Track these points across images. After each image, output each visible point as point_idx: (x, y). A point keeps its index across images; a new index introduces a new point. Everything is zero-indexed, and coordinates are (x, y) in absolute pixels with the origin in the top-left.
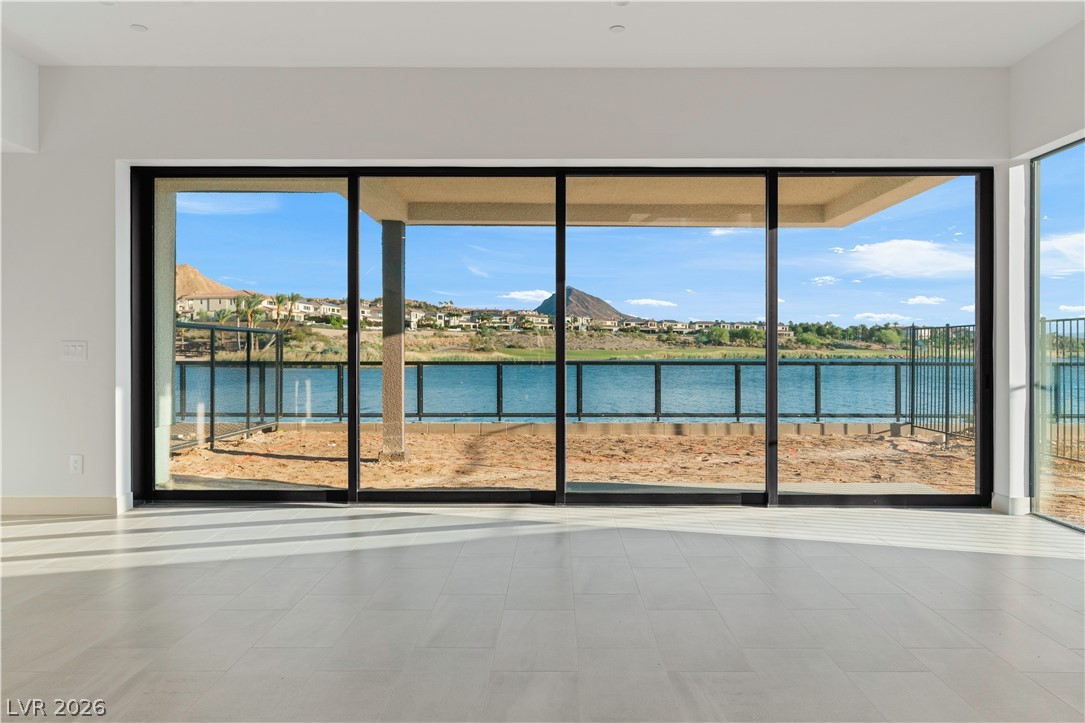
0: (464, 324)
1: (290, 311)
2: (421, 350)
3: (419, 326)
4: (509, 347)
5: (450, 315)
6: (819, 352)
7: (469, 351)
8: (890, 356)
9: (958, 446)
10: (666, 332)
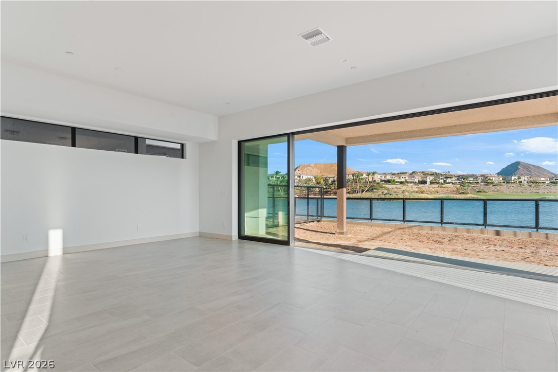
0: (454, 182)
1: (374, 178)
2: (431, 194)
3: (431, 183)
4: (478, 192)
5: (446, 178)
7: (456, 194)
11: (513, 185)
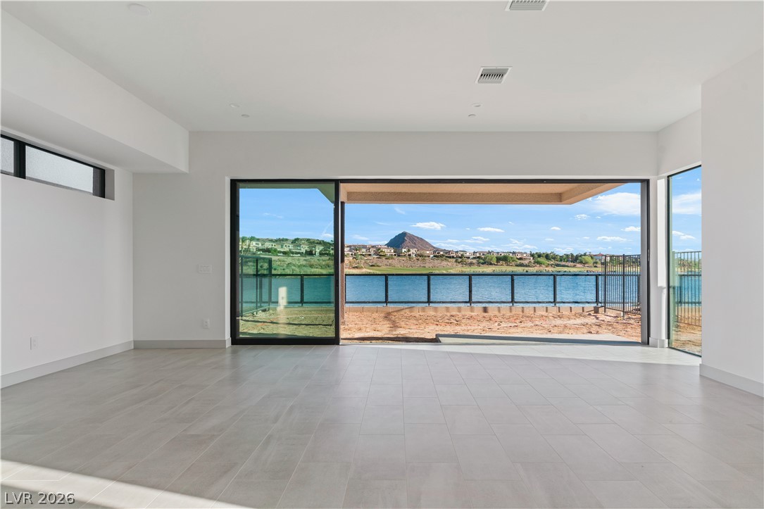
1: (249, 246)
2: (322, 268)
3: (320, 254)
4: (372, 266)
6: (547, 269)
7: (349, 268)
8: (587, 271)
9: (629, 318)
10: (460, 258)
11: (403, 258)
